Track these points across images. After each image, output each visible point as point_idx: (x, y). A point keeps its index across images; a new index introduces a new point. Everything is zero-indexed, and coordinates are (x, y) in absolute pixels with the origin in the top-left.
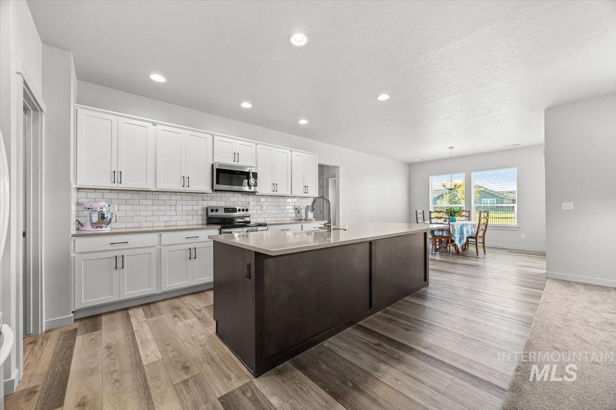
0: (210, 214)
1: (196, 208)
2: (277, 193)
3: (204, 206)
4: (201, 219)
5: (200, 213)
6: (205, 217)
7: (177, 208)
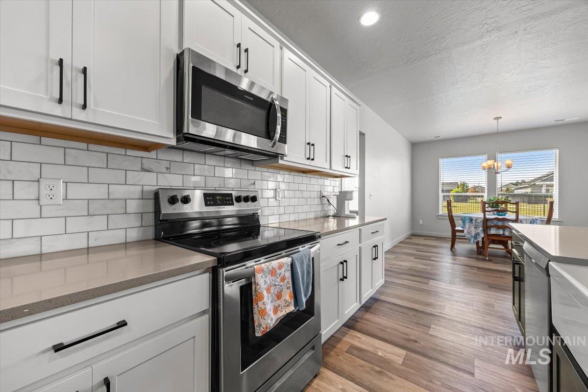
0: (167, 209)
1: (119, 191)
2: (312, 163)
3: (146, 188)
4: (138, 224)
5: (133, 206)
6: (150, 219)
7: (44, 192)
